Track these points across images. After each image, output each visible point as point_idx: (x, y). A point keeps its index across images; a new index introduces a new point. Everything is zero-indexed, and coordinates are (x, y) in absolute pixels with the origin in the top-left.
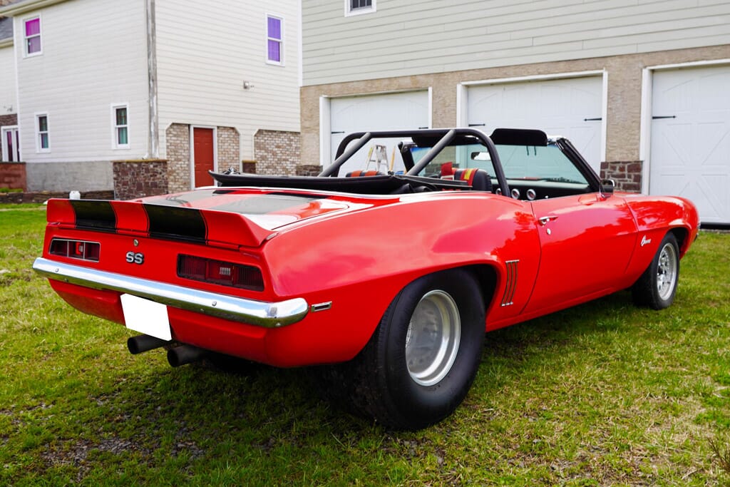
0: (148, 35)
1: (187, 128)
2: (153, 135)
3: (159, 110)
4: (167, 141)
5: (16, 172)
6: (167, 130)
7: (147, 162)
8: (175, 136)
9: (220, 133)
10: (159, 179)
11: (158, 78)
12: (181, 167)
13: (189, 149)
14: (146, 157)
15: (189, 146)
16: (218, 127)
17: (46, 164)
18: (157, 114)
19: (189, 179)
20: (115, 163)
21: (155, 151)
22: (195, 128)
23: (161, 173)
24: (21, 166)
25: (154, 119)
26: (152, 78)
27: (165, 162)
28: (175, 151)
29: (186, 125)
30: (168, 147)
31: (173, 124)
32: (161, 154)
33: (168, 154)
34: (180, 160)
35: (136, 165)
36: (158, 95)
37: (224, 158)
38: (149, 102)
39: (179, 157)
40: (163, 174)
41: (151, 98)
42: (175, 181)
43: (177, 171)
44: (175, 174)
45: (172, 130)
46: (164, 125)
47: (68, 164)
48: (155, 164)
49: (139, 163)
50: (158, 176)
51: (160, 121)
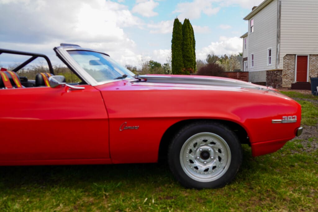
0: (278, 19)
1: (294, 56)
2: (278, 60)
3: (281, 49)
4: (284, 62)
5: (245, 75)
6: (284, 57)
7: (275, 71)
8: (288, 59)
9: (311, 57)
10: (278, 77)
11: (281, 36)
12: (290, 73)
13: (295, 65)
14: (274, 68)
15: (295, 64)
16: (310, 55)
17: (253, 72)
18: (280, 51)
19: (294, 78)
20: (267, 71)
21: (278, 66)
22: (298, 56)
23: (279, 75)
24: (247, 73)
25: (278, 53)
26: (279, 37)
27: (281, 71)
28: (288, 66)
29: (294, 55)
30: (284, 64)
31: (287, 55)
32: (280, 67)
33: (284, 67)
34: (290, 70)
35: (272, 72)
36: (281, 43)
37: (312, 68)
38: (277, 46)
39: (290, 68)
40: (280, 75)
41: (277, 44)
42: (287, 79)
43: (288, 74)
44: (287, 76)
45: (286, 57)
46: (282, 55)
47: (257, 72)
48: (277, 71)
49: (272, 71)
50: (278, 76)
51: (281, 54)
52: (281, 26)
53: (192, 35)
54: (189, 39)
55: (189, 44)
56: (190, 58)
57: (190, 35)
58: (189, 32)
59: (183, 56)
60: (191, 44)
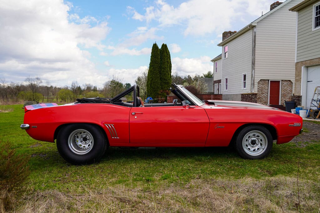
0: (253, 47)
1: (268, 81)
2: (253, 84)
3: (255, 75)
4: (258, 86)
5: (219, 98)
6: (258, 82)
7: (250, 94)
8: (262, 84)
9: (283, 83)
10: (253, 100)
11: (256, 63)
12: (264, 96)
13: (268, 89)
14: (249, 92)
16: (282, 80)
17: (227, 95)
18: (254, 76)
19: (268, 101)
20: (242, 95)
21: (253, 90)
22: (271, 81)
23: (254, 98)
24: (220, 96)
25: (253, 79)
26: (253, 64)
27: (256, 94)
28: (261, 90)
29: (267, 80)
30: (258, 89)
31: (261, 80)
32: (255, 91)
33: (258, 91)
34: (264, 94)
35: (247, 95)
36: (255, 69)
37: (284, 93)
38: (252, 72)
39: (263, 92)
40: (255, 98)
41: (252, 70)
42: (261, 101)
44: (261, 99)
45: (260, 82)
46: (257, 80)
47: (231, 95)
48: (252, 95)
49: (247, 94)
50: (253, 99)
51: (255, 79)
52: (256, 54)
53: (169, 60)
54: (166, 63)
55: (166, 68)
56: (167, 80)
57: (167, 59)
58: (167, 56)
59: (160, 79)
60: (168, 68)
